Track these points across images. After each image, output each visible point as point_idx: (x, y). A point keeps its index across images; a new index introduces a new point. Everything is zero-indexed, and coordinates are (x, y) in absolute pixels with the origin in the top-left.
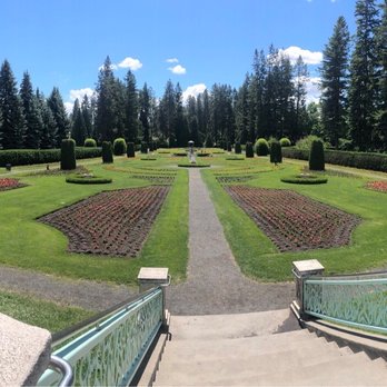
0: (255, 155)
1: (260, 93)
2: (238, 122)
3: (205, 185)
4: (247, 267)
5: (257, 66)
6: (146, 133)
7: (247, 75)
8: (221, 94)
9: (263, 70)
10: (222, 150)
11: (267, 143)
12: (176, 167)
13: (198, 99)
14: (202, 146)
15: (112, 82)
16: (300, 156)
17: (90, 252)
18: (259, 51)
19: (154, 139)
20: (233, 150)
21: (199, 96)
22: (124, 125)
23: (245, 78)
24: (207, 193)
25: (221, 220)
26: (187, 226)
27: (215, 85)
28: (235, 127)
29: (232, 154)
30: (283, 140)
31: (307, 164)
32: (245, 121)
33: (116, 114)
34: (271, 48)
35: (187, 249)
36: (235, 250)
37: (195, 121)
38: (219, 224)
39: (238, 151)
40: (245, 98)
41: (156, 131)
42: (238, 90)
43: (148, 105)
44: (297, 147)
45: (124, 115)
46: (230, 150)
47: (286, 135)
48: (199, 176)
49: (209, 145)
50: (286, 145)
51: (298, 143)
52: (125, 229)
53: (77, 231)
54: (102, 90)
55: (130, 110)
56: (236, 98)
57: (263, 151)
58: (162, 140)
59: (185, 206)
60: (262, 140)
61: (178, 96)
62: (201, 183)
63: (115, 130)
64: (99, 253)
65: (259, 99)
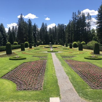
0: (73, 47)
1: (74, 26)
2: (67, 36)
3: (58, 59)
4: (81, 94)
5: (74, 17)
6: (35, 40)
7: (70, 21)
8: (61, 27)
9: (75, 19)
10: (61, 46)
11: (77, 43)
12: (47, 52)
13: (53, 29)
14: (54, 44)
15: (23, 23)
16: (89, 48)
17: (25, 89)
18: (74, 13)
19: (38, 42)
20: (65, 46)
21: (53, 28)
22: (28, 37)
23: (69, 22)
24: (60, 63)
25: (67, 74)
26: (56, 76)
27: (59, 24)
28: (65, 38)
29: (64, 47)
30: (83, 42)
31: (93, 51)
32: (69, 36)
33: (25, 33)
34: (79, 11)
35: (58, 86)
36: (75, 86)
37: (52, 36)
38: (66, 76)
39: (67, 46)
40: (69, 28)
41: (39, 39)
42: (66, 26)
43: (36, 31)
44: (88, 45)
45: (28, 34)
46: (64, 46)
47: (84, 40)
48: (55, 56)
49: (57, 44)
50: (84, 44)
51: (88, 43)
52: (35, 78)
53: (19, 80)
54: (20, 25)
55: (30, 32)
56: (66, 28)
57: (75, 46)
58: (41, 42)
59: (53, 68)
60: (75, 42)
61: (46, 28)
62: (56, 58)
63: (25, 39)
64: (28, 89)
65: (74, 28)
